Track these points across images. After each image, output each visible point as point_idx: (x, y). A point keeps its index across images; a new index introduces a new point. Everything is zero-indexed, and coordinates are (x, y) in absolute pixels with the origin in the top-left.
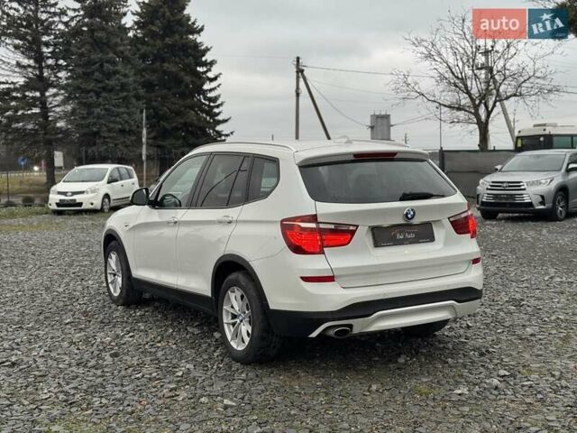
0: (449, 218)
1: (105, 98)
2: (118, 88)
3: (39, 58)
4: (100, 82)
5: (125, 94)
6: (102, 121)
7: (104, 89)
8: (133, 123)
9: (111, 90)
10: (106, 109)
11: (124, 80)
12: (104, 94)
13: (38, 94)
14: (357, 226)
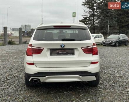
0: (81, 48)
1: (106, 18)
2: (110, 16)
3: (93, 10)
4: (105, 14)
5: (111, 17)
6: (105, 24)
7: (106, 16)
8: (113, 24)
9: (108, 16)
10: (106, 21)
11: (111, 14)
12: (106, 17)
13: (92, 18)
14: (44, 48)
